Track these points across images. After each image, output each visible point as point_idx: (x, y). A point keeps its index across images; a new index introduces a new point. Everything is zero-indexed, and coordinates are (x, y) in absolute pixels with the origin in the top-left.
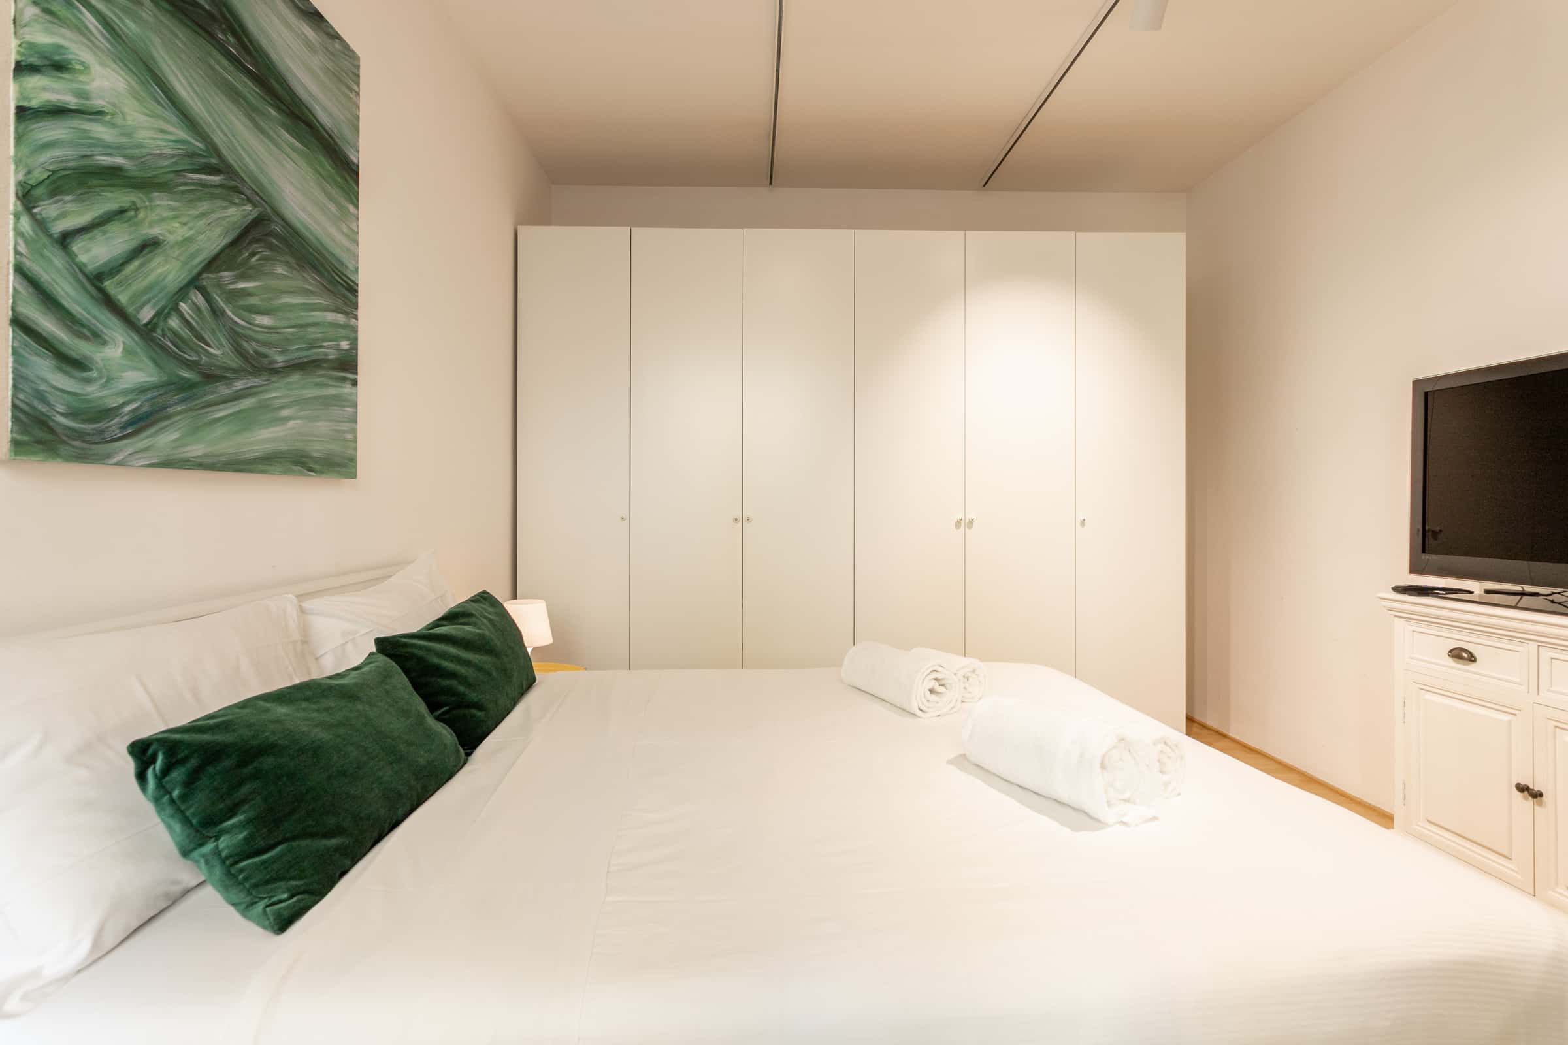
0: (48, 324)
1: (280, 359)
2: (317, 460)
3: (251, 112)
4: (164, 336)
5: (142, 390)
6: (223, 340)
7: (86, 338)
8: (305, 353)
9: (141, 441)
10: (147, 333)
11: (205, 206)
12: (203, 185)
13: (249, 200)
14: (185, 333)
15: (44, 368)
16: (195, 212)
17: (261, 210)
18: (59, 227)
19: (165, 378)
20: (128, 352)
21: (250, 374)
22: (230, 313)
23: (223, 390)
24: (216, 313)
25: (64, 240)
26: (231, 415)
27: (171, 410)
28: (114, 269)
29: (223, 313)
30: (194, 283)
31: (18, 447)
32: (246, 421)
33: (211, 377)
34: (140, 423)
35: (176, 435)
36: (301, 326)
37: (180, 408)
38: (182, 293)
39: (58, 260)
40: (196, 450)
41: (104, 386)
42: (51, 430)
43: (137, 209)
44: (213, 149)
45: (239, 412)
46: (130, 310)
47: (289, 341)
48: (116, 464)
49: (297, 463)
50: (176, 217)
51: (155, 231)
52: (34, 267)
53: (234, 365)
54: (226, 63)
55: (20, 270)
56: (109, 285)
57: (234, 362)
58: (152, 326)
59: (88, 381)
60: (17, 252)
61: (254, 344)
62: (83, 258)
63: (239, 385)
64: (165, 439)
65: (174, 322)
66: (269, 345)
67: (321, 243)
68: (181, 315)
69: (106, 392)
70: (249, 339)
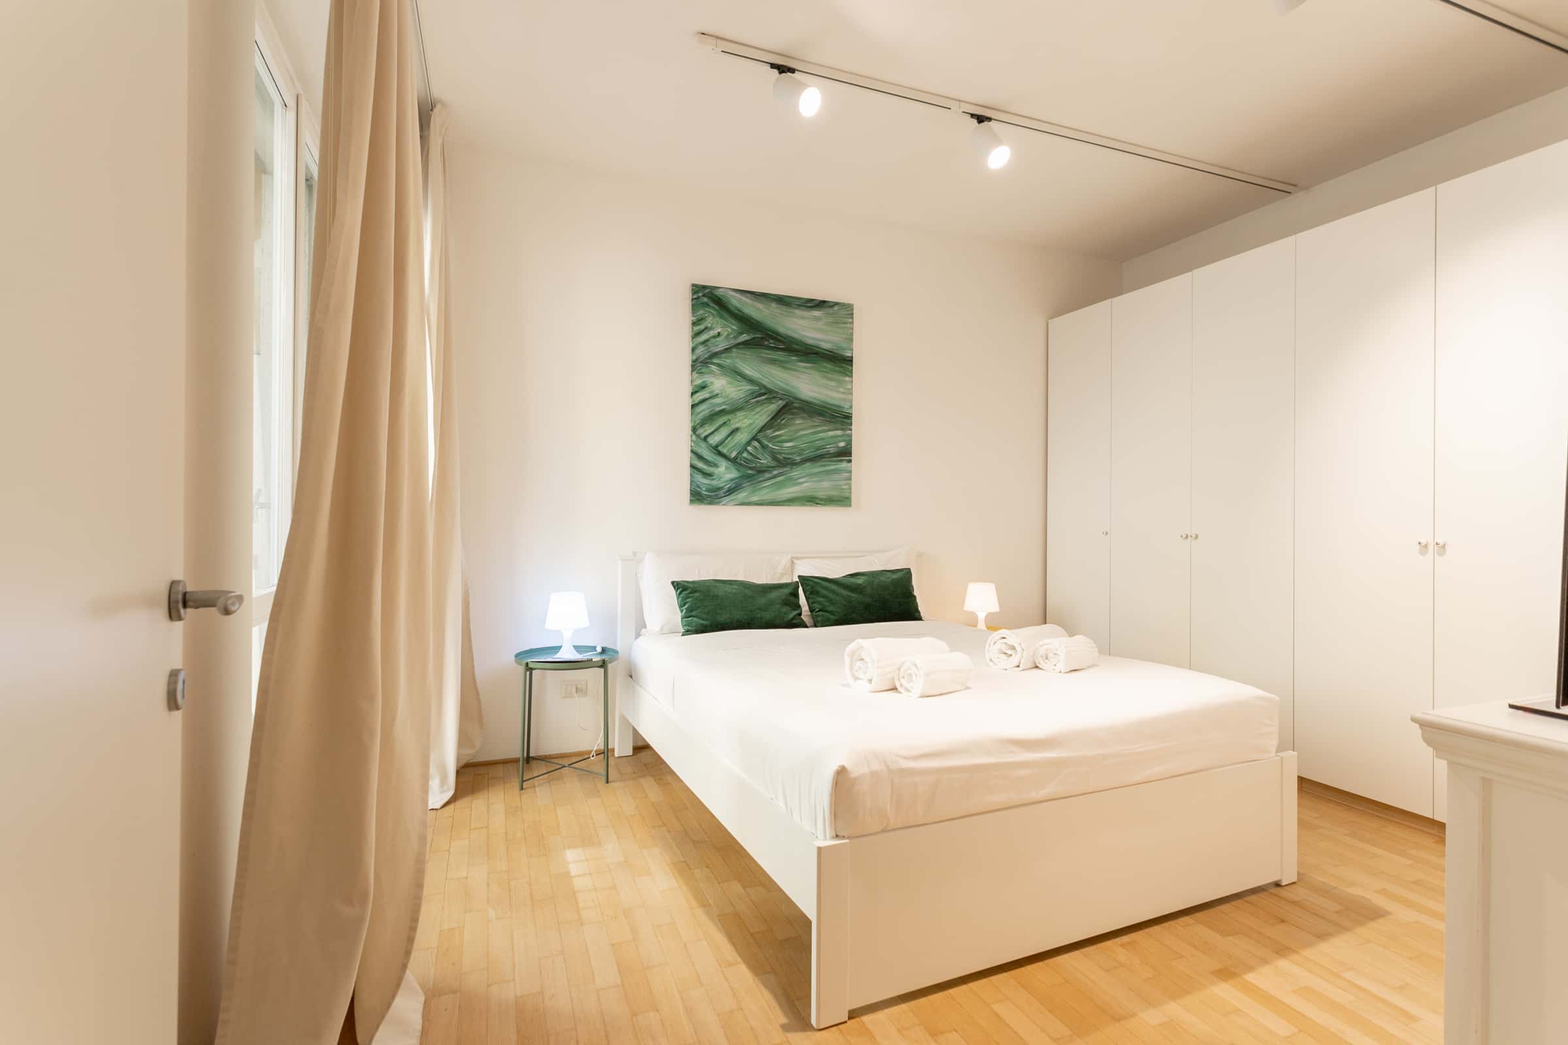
0: (700, 465)
1: (798, 459)
2: (821, 499)
3: (781, 364)
4: (741, 460)
5: (732, 480)
6: (768, 457)
7: (712, 466)
8: (815, 453)
9: (732, 497)
10: (734, 461)
11: (758, 409)
12: (758, 402)
13: (781, 399)
14: (750, 457)
15: (700, 478)
16: (753, 413)
17: (787, 400)
18: (703, 436)
19: (741, 474)
20: (727, 468)
21: (781, 467)
22: (771, 446)
23: (767, 475)
24: (764, 447)
25: (705, 439)
26: (771, 484)
27: (744, 485)
28: (722, 443)
29: (767, 446)
30: (754, 438)
31: (692, 501)
32: (779, 486)
33: (761, 471)
34: (731, 491)
35: (745, 494)
36: (811, 442)
37: (748, 484)
38: (749, 443)
39: (703, 445)
40: (755, 499)
41: (718, 480)
42: (701, 496)
43: (730, 421)
44: (765, 387)
45: (776, 482)
46: (728, 454)
47: (803, 450)
48: (724, 505)
49: (809, 501)
50: (746, 417)
51: (737, 425)
52: (696, 449)
53: (773, 465)
54: (768, 352)
55: (692, 451)
56: (720, 448)
57: (773, 463)
58: (736, 458)
59: (713, 479)
60: (691, 446)
61: (783, 455)
62: (711, 442)
63: (775, 472)
64: (741, 496)
65: (745, 455)
66: (792, 454)
67: (823, 402)
68: (748, 452)
69: (718, 482)
70: (780, 453)
